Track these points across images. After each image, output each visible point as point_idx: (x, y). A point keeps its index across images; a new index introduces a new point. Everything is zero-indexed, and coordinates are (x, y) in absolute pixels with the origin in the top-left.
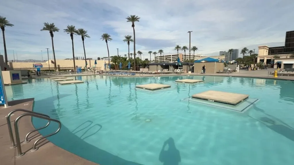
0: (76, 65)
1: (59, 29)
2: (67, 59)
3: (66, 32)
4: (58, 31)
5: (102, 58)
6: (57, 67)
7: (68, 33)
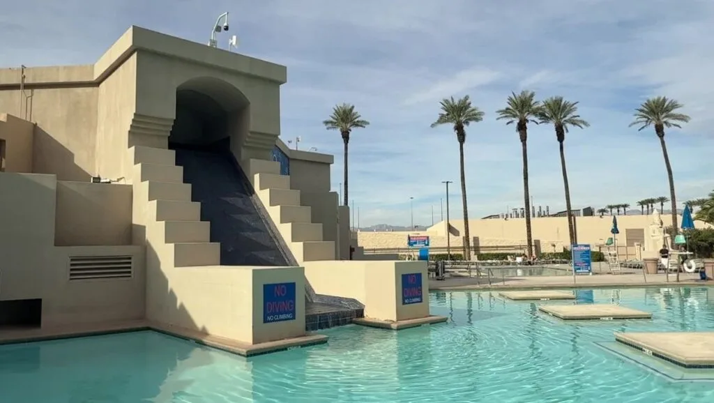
0: (534, 238)
1: (480, 114)
2: (490, 217)
3: (506, 116)
4: (477, 120)
5: (603, 211)
6: (472, 244)
7: (509, 120)
